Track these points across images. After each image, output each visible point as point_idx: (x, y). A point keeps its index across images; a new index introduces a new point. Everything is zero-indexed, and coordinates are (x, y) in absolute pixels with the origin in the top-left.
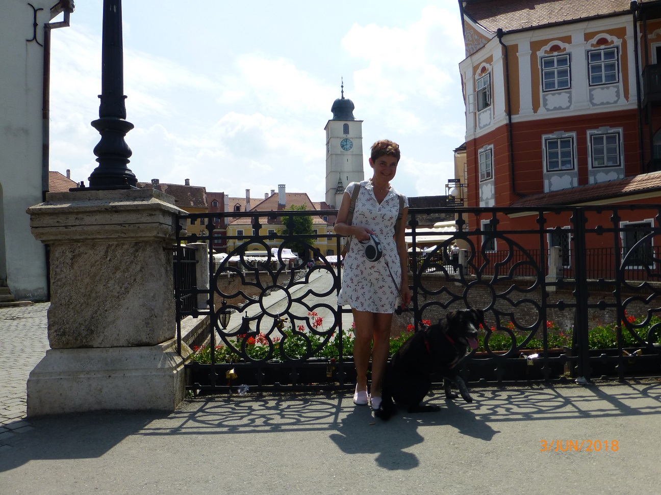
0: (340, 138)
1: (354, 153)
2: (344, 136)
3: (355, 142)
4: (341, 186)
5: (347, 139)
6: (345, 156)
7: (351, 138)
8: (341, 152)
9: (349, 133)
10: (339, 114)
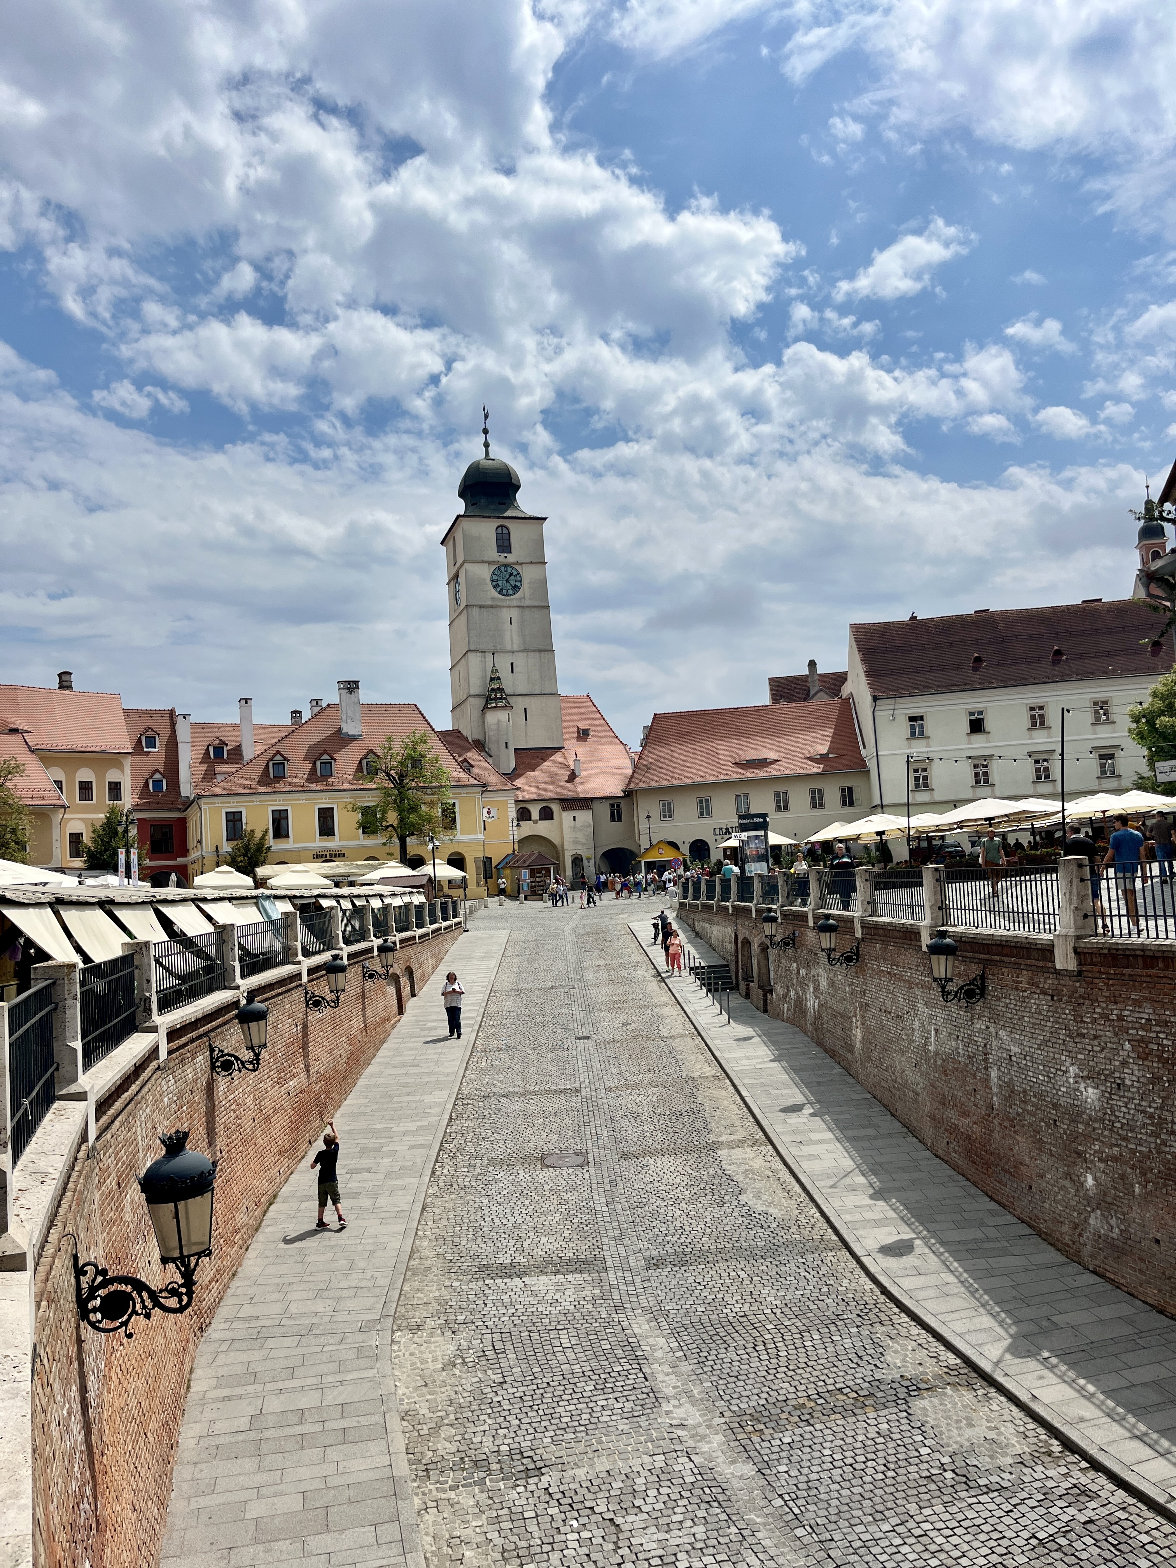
0: (490, 563)
1: (528, 602)
2: (501, 558)
3: (528, 574)
4: (498, 689)
5: (506, 566)
6: (505, 610)
7: (517, 563)
8: (493, 599)
9: (513, 550)
10: (483, 501)
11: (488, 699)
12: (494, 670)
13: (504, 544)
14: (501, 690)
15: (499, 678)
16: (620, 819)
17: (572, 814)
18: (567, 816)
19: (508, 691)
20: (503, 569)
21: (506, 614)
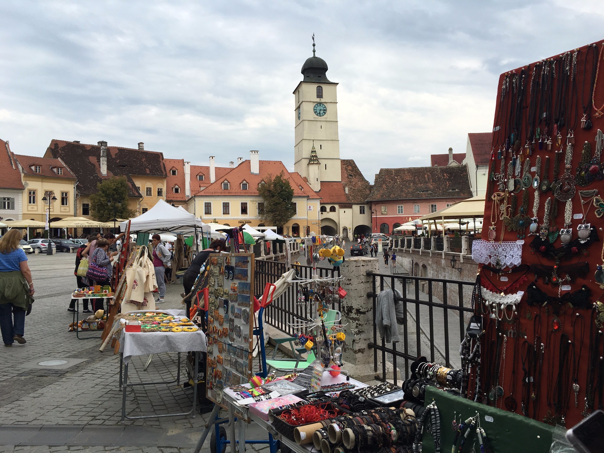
0: (314, 102)
1: (329, 119)
2: (318, 100)
3: (329, 107)
4: (315, 156)
5: (320, 103)
6: (318, 122)
7: (325, 103)
8: (314, 118)
9: (323, 97)
10: (312, 76)
11: (310, 160)
12: (313, 148)
13: (320, 94)
14: (316, 156)
15: (315, 151)
16: (364, 213)
17: (344, 210)
18: (342, 210)
19: (318, 157)
20: (319, 105)
21: (319, 124)
